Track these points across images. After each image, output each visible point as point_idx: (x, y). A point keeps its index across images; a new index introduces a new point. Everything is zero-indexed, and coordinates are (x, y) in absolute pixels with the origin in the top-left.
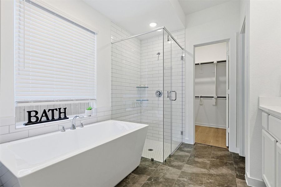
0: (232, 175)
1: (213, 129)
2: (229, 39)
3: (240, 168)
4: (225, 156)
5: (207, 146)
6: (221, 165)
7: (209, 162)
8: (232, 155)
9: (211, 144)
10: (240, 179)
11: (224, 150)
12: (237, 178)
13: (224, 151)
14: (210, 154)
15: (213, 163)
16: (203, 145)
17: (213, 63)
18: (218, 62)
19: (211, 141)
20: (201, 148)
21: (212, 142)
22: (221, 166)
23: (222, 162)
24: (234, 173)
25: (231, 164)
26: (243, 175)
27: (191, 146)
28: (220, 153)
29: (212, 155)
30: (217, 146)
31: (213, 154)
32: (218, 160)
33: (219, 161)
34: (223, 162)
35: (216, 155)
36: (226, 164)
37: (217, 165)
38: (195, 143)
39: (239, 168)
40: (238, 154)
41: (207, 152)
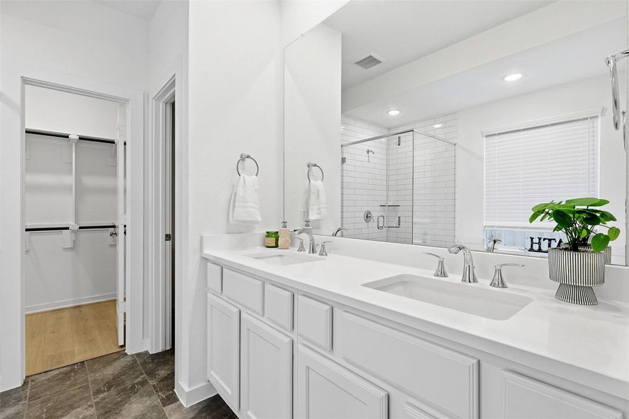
0: (154, 407)
1: (66, 314)
2: (127, 101)
3: (162, 381)
4: (124, 372)
5: (69, 369)
6: (124, 399)
7: (92, 411)
8: (136, 361)
9: (79, 359)
10: (169, 404)
11: (116, 356)
12: (164, 406)
13: (117, 361)
14: (87, 387)
15: (103, 407)
16: (57, 372)
17: (67, 137)
18: (81, 138)
19: (76, 351)
20: (52, 384)
21: (79, 353)
22: (126, 400)
23: (122, 390)
24: (155, 400)
25: (144, 383)
26: (171, 392)
27: (16, 395)
28: (110, 371)
29: (92, 388)
30: (96, 355)
31: (94, 382)
32: (113, 391)
33: (115, 393)
34: (124, 390)
35: (102, 380)
36: (133, 390)
37: (116, 404)
38: (26, 377)
39: (159, 382)
40: (146, 353)
41: (75, 384)
